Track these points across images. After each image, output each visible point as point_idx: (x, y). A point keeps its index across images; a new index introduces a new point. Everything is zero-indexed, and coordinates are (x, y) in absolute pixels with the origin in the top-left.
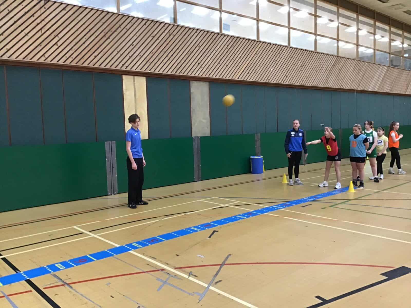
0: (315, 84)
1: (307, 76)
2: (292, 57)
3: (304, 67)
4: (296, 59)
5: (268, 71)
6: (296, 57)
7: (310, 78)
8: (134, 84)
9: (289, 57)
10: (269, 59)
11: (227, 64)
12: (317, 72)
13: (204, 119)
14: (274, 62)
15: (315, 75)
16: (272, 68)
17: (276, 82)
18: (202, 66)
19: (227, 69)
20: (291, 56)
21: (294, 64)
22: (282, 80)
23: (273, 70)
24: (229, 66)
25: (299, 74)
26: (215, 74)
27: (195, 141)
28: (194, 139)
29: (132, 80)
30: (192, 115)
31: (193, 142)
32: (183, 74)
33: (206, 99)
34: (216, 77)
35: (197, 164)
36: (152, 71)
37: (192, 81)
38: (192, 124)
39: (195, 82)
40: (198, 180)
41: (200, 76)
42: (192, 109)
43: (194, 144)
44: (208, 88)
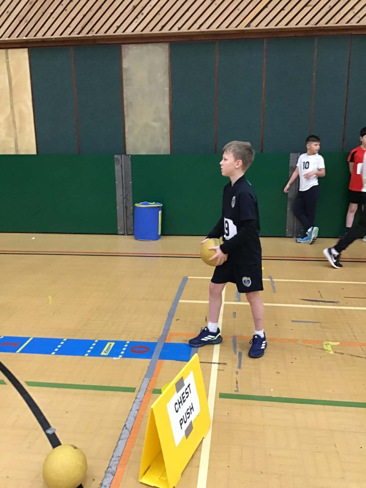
8: (8, 63)
13: (155, 121)
18: (143, 12)
19: (213, 8)
26: (179, 25)
27: (121, 163)
28: (117, 159)
29: (4, 56)
30: (125, 113)
31: (115, 165)
32: (97, 33)
33: (162, 80)
34: (181, 31)
35: (125, 205)
36: (31, 37)
37: (126, 46)
38: (126, 130)
39: (135, 47)
40: (126, 232)
41: (138, 32)
42: (125, 101)
43: (117, 168)
44: (168, 55)
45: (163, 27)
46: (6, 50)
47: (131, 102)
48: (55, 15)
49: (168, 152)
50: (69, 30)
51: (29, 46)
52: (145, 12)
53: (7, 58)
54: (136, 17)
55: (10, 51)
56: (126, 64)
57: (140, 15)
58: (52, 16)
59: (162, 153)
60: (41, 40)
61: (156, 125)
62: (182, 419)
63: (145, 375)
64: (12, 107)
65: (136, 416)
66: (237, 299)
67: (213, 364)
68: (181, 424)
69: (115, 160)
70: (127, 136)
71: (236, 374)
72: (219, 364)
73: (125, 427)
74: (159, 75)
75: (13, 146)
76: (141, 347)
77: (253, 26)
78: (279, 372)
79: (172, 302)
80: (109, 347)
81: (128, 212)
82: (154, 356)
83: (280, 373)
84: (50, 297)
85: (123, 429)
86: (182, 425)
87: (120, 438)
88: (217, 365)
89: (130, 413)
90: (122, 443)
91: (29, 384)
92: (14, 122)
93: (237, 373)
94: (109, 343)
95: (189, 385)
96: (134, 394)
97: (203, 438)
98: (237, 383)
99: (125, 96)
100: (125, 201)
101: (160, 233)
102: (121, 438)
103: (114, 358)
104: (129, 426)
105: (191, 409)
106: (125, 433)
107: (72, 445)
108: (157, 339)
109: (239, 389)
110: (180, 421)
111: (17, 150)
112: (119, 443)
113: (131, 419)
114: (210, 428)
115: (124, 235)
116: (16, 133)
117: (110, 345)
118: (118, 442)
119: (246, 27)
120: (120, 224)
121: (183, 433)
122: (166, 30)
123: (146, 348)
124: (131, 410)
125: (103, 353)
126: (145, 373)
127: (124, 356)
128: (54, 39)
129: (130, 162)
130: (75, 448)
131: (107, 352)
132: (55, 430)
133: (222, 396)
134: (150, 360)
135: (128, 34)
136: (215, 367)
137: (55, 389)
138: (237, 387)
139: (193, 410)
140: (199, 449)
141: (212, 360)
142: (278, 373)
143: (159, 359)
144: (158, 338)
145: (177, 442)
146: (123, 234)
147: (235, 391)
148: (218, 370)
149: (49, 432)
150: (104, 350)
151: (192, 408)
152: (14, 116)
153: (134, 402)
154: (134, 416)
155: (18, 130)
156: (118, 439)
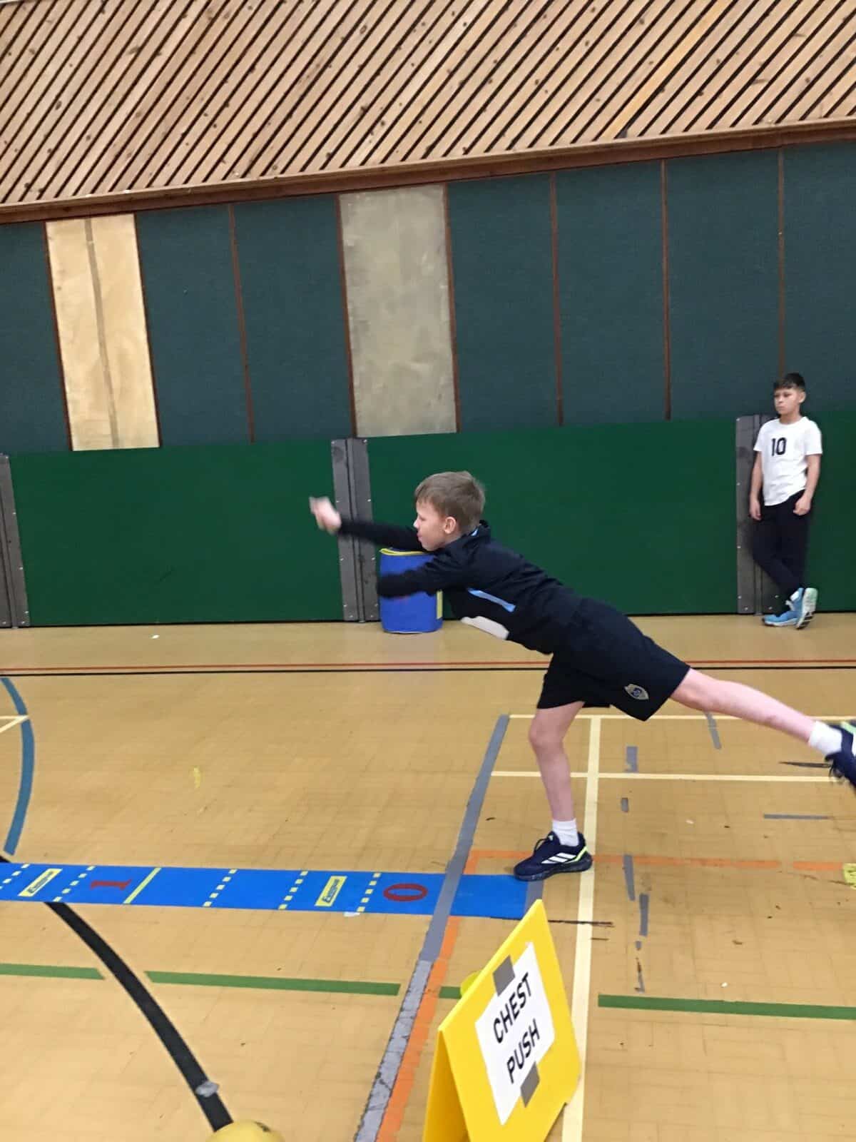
8: (91, 249)
11: (541, 74)
13: (418, 359)
18: (384, 119)
24: (551, 86)
26: (466, 142)
27: (345, 458)
28: (336, 448)
29: (84, 234)
30: (353, 347)
31: (334, 461)
32: (283, 172)
33: (431, 268)
34: (472, 155)
35: (357, 553)
36: (140, 188)
37: (349, 195)
38: (356, 383)
39: (368, 199)
40: (362, 616)
41: (374, 163)
42: (351, 319)
43: (338, 468)
44: (443, 211)
45: (430, 149)
46: (88, 219)
47: (364, 322)
48: (191, 139)
49: (452, 428)
50: (223, 168)
51: (136, 208)
52: (389, 118)
53: (90, 238)
54: (370, 131)
55: (94, 221)
56: (349, 238)
57: (379, 125)
58: (186, 140)
59: (438, 430)
60: (162, 195)
61: (424, 368)
62: (512, 1059)
63: (420, 955)
64: (103, 345)
65: (404, 1053)
66: (628, 766)
67: (579, 925)
68: (511, 1071)
69: (332, 451)
70: (357, 394)
71: (635, 950)
72: (594, 924)
73: (379, 1080)
74: (425, 258)
75: (107, 430)
76: (407, 886)
77: (633, 135)
78: (740, 941)
79: (476, 776)
80: (334, 887)
81: (364, 568)
82: (438, 908)
83: (741, 943)
84: (196, 770)
85: (374, 1083)
86: (514, 1073)
87: (367, 1105)
88: (589, 927)
89: (388, 1046)
90: (373, 1119)
91: (156, 977)
92: (108, 377)
93: (639, 945)
94: (333, 878)
95: (526, 975)
96: (396, 1000)
97: (565, 1105)
98: (639, 970)
99: (350, 307)
101: (439, 615)
102: (371, 1105)
103: (347, 914)
104: (388, 1076)
105: (532, 1034)
106: (378, 1093)
107: (259, 1124)
108: (444, 865)
109: (647, 985)
110: (508, 1063)
111: (115, 440)
112: (366, 1119)
113: (393, 1058)
114: (579, 1078)
115: (357, 621)
116: (113, 405)
117: (337, 881)
118: (362, 1117)
119: (616, 137)
120: (349, 599)
121: (515, 1091)
122: (436, 156)
123: (418, 887)
124: (391, 1039)
125: (319, 903)
126: (420, 949)
127: (370, 909)
128: (189, 191)
129: (365, 456)
130: (266, 1129)
131: (329, 899)
132: (218, 1086)
133: (606, 1001)
134: (430, 917)
135: (352, 169)
136: (584, 933)
137: (216, 989)
138: (640, 978)
139: (538, 1037)
140: (556, 1131)
141: (577, 915)
142: (736, 943)
143: (452, 914)
144: (446, 863)
145: (503, 1117)
146: (357, 618)
147: (637, 989)
148: (593, 939)
149: (204, 1091)
150: (321, 897)
151: (536, 1031)
152: (107, 366)
153: (397, 1020)
154: (398, 1053)
155: (116, 396)
156: (363, 1108)
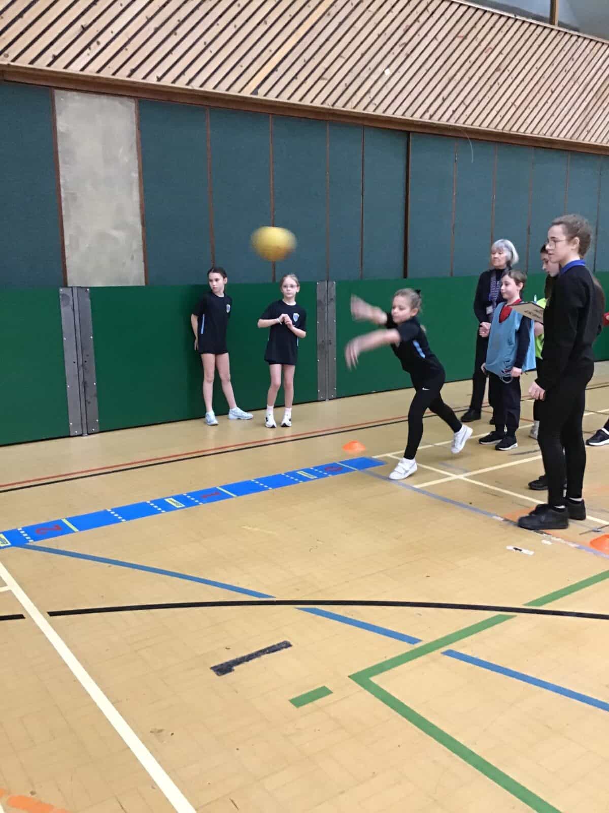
0: (544, 131)
1: (518, 103)
2: (465, 38)
3: (506, 73)
4: (479, 44)
5: (374, 77)
6: (480, 37)
7: (528, 111)
9: (457, 36)
10: (379, 36)
11: (208, 38)
12: (553, 92)
13: (116, 228)
14: (397, 49)
15: (546, 102)
16: (388, 66)
17: (403, 114)
18: (99, 39)
19: (207, 55)
20: (463, 33)
21: (473, 58)
22: (427, 111)
23: (393, 74)
24: (214, 48)
25: (490, 95)
26: (159, 72)
27: (71, 303)
28: (63, 295)
30: (64, 213)
31: (62, 306)
32: (13, 61)
33: (126, 160)
34: (163, 83)
35: (82, 380)
37: (63, 92)
38: (67, 243)
39: (77, 98)
40: (85, 431)
41: (91, 72)
42: (62, 190)
43: (65, 311)
44: (134, 119)
45: (133, 71)
47: (73, 194)
49: (142, 282)
52: (103, 39)
54: (88, 46)
56: (62, 125)
57: (95, 43)
59: (131, 283)
61: (120, 235)
69: (61, 297)
74: (121, 151)
77: (261, 95)
81: (88, 391)
99: (62, 181)
100: (81, 372)
119: (264, 95)
120: (74, 418)
122: (138, 78)
129: (89, 300)
135: (73, 72)
